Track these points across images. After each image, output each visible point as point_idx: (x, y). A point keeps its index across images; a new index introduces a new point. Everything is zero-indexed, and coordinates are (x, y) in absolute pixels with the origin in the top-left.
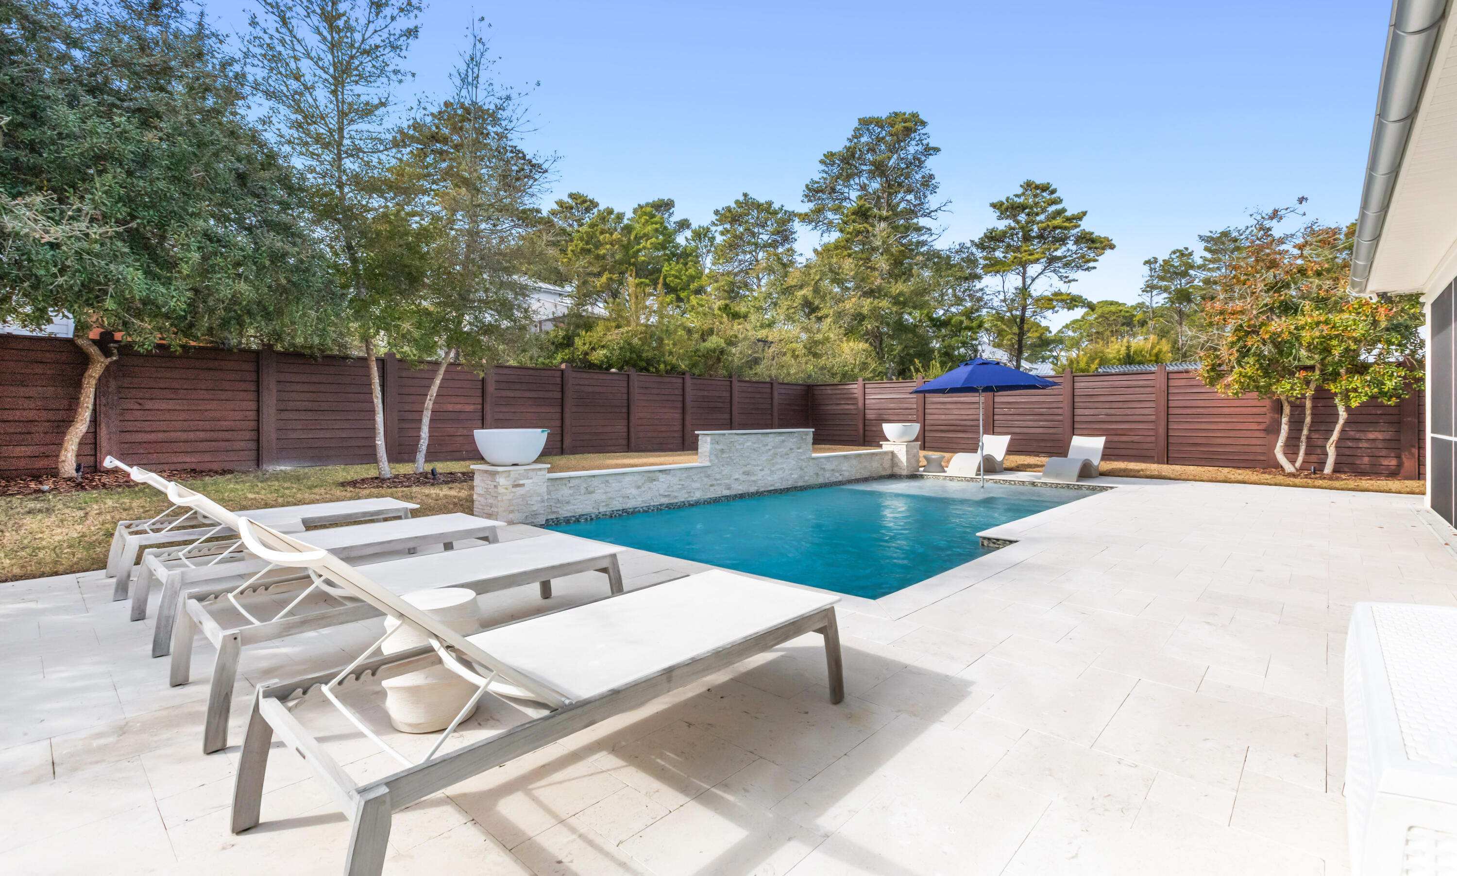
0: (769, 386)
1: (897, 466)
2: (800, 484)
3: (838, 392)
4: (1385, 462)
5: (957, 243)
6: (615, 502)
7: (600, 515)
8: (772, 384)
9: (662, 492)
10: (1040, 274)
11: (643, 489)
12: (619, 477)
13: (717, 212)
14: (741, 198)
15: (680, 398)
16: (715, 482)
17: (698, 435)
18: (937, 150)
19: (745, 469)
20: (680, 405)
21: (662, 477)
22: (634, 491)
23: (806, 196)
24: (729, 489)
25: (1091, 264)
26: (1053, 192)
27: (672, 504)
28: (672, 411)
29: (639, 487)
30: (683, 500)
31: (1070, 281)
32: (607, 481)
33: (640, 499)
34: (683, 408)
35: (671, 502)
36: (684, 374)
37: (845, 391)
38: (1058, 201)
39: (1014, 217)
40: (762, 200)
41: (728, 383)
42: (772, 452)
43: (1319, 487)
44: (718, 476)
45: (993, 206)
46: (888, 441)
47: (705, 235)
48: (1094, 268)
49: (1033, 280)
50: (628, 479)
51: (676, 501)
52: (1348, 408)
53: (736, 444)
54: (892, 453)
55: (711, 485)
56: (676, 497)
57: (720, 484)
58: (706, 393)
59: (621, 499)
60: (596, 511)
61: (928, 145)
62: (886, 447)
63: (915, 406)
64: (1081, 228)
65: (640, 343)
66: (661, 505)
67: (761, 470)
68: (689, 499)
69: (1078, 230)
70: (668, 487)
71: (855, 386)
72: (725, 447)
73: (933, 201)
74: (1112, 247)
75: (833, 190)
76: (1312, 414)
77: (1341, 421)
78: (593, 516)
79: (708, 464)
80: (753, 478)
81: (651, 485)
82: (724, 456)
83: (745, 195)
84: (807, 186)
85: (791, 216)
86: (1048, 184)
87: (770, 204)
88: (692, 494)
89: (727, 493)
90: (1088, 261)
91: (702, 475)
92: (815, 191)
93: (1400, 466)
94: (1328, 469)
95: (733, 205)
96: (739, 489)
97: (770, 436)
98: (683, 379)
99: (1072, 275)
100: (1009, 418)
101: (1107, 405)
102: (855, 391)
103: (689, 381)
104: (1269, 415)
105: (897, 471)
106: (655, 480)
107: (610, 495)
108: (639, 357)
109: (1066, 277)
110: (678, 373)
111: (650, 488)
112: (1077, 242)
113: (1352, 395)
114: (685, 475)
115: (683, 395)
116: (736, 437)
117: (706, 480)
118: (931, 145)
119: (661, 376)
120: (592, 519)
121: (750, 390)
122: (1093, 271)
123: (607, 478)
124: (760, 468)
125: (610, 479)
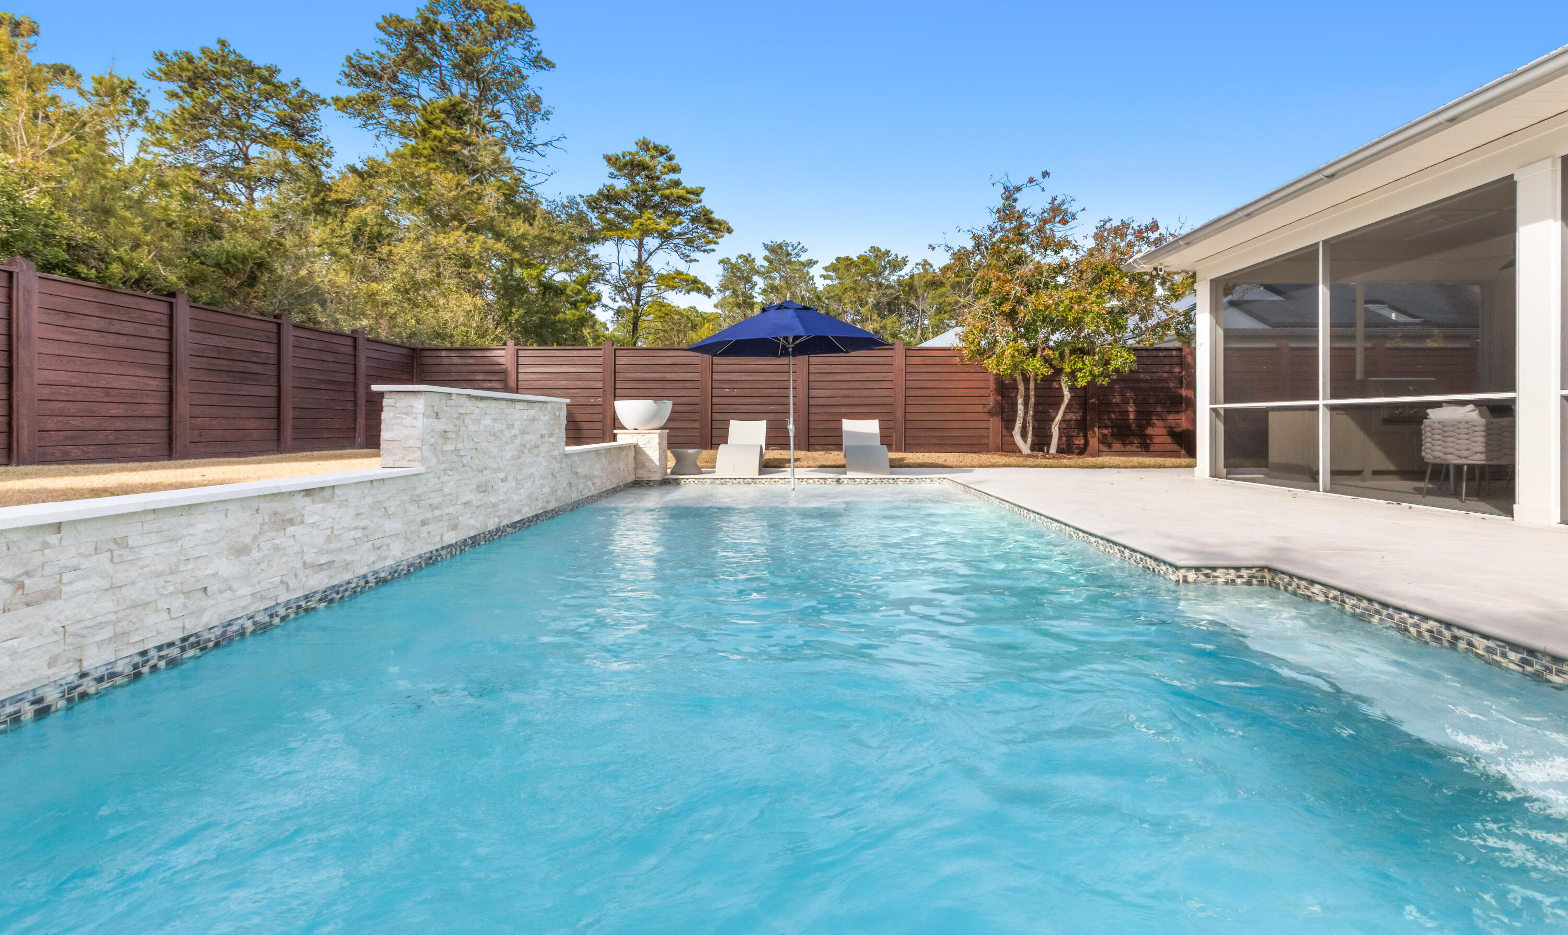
0: (350, 342)
1: (643, 466)
2: (552, 505)
3: (471, 361)
4: (1076, 442)
5: (564, 195)
6: (151, 619)
7: (90, 686)
8: (355, 339)
9: (310, 557)
10: (658, 249)
11: (256, 554)
12: (169, 521)
13: (160, 57)
14: (216, 48)
15: (163, 346)
16: (429, 515)
17: (381, 395)
18: (550, 65)
19: (481, 478)
20: (163, 360)
21: (312, 510)
22: (226, 566)
23: (347, 76)
24: (454, 528)
25: (712, 246)
26: (670, 158)
27: (335, 589)
28: (140, 372)
29: (241, 551)
30: (364, 571)
31: (691, 261)
32: (121, 543)
33: (245, 590)
34: (171, 368)
35: (336, 581)
36: (172, 295)
37: (486, 361)
38: (675, 170)
39: (630, 176)
40: (259, 60)
41: (274, 328)
42: (518, 442)
43: (1066, 466)
44: (436, 499)
45: (608, 159)
46: (624, 428)
47: (125, 92)
48: (713, 250)
49: (650, 255)
50: (203, 525)
51: (347, 576)
52: (1072, 389)
53: (468, 421)
54: (636, 447)
55: (424, 523)
56: (347, 566)
57: (439, 519)
58: (224, 342)
59: (177, 603)
60: (69, 673)
61: (540, 53)
62: (623, 438)
63: (600, 385)
64: (702, 204)
65: (47, 200)
66: (306, 597)
67: (503, 480)
68: (378, 566)
69: (698, 205)
70: (329, 540)
71: (502, 353)
72: (450, 427)
73: (541, 131)
74: (729, 231)
75: (394, 78)
76: (1036, 396)
77: (1066, 401)
78: (52, 695)
79: (418, 468)
80: (493, 499)
81: (280, 540)
82: (449, 447)
83: (223, 43)
84: (349, 59)
85: (316, 101)
86: (667, 147)
87: (273, 71)
88: (384, 552)
89: (451, 538)
90: (709, 242)
91: (406, 497)
92: (361, 70)
93: (1086, 444)
94: (1053, 450)
95: (196, 53)
96: (472, 524)
97: (519, 406)
98: (171, 305)
99: (695, 255)
100: (733, 400)
101: (845, 385)
102: (502, 360)
103: (183, 312)
104: (992, 398)
105: (644, 475)
106: (291, 522)
107: (131, 594)
108: (48, 239)
109: (688, 256)
110: (157, 291)
111: (277, 549)
112: (693, 220)
113: (1079, 374)
114: (369, 500)
115: (171, 340)
116: (469, 403)
117: (413, 509)
118: (544, 55)
119: (110, 290)
120: (43, 711)
121: (314, 345)
122: (712, 253)
123: (121, 530)
124: (502, 475)
125: (134, 534)
